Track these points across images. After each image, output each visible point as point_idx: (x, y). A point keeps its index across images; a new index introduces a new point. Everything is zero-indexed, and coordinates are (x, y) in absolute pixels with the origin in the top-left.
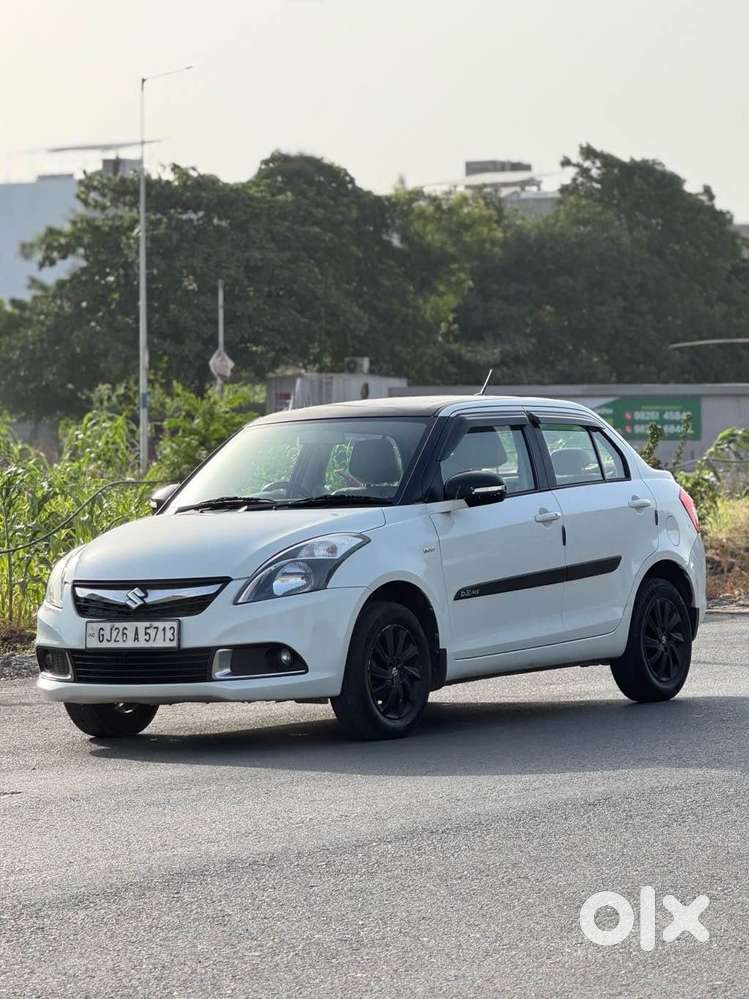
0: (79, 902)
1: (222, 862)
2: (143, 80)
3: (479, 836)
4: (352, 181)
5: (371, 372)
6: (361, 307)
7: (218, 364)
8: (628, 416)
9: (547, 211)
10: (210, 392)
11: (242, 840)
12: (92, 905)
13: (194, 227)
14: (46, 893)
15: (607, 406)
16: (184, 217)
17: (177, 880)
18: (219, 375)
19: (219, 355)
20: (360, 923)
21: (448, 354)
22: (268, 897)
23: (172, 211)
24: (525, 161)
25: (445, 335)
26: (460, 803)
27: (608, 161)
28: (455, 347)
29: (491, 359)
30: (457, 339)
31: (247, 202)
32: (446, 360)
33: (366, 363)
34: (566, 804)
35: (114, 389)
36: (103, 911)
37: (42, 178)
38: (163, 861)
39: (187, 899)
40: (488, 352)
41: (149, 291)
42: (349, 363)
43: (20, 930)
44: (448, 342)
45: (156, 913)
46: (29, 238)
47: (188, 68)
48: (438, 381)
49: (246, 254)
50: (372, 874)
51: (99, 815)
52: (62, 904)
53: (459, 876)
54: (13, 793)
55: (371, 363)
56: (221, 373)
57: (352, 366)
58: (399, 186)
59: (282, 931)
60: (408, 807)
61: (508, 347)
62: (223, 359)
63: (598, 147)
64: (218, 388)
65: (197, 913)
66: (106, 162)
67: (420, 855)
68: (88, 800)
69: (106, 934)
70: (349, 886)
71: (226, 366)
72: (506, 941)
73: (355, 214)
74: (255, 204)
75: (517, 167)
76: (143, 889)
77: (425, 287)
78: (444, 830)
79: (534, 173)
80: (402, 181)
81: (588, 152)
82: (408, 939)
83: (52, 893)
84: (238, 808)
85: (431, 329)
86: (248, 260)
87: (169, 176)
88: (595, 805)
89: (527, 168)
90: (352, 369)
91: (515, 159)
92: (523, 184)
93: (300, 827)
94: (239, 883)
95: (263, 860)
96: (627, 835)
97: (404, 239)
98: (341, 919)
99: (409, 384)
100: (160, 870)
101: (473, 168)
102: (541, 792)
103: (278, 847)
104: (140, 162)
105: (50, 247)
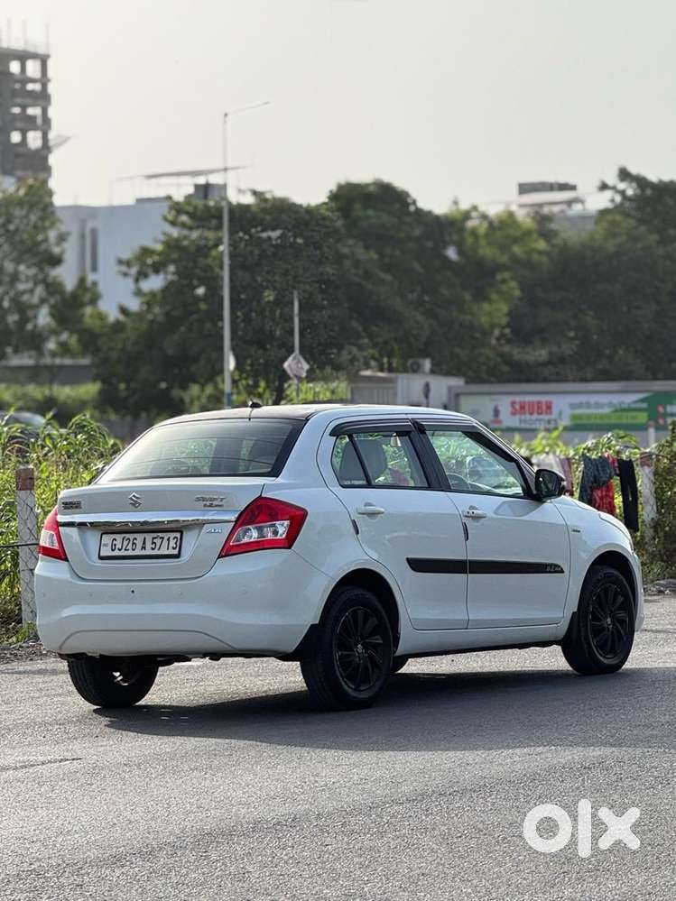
0: (117, 860)
1: (248, 823)
2: (226, 115)
3: (482, 798)
4: (414, 202)
5: (433, 372)
6: (424, 314)
7: (293, 366)
8: (661, 410)
9: (590, 226)
10: (288, 393)
11: (270, 803)
12: (128, 863)
13: (273, 246)
14: (89, 853)
15: (642, 401)
16: (264, 235)
17: (206, 840)
18: (296, 376)
19: (295, 358)
20: (366, 879)
21: (502, 355)
22: (286, 855)
23: (253, 230)
24: (571, 181)
25: (498, 339)
26: (469, 768)
27: (641, 182)
28: (507, 349)
29: (540, 359)
30: (509, 341)
31: (321, 222)
32: (499, 360)
33: (427, 364)
34: (564, 768)
35: (202, 390)
36: (137, 869)
37: (140, 201)
38: (197, 822)
39: (214, 857)
40: (537, 353)
41: (232, 301)
42: (412, 364)
43: (61, 887)
44: (501, 345)
45: (184, 871)
46: (126, 256)
47: (266, 103)
48: (492, 379)
49: (321, 269)
50: (382, 834)
51: (147, 779)
52: (101, 863)
53: (459, 835)
54: (73, 759)
55: (433, 365)
56: (298, 374)
57: (415, 367)
58: (454, 208)
59: (295, 887)
60: (422, 772)
61: (554, 348)
62: (299, 362)
63: (634, 170)
64: (294, 387)
65: (221, 870)
66: (197, 186)
67: (427, 816)
68: (139, 766)
69: (137, 890)
70: (360, 845)
71: (302, 368)
72: (494, 895)
73: (417, 232)
74: (328, 223)
75: (564, 187)
76: (175, 848)
77: (480, 296)
78: (453, 792)
79: (580, 192)
80: (456, 203)
81: (624, 174)
82: (407, 894)
83: (92, 854)
84: (271, 772)
85: (486, 333)
86: (322, 274)
87: (248, 199)
88: (590, 768)
89: (573, 188)
90: (416, 369)
91: (562, 180)
92: (569, 203)
93: (324, 790)
94: (262, 843)
95: (286, 821)
96: (615, 797)
97: (461, 252)
98: (348, 875)
99: (467, 383)
100: (192, 831)
101: (524, 189)
102: (543, 756)
103: (302, 808)
104: (224, 187)
105: (143, 264)
